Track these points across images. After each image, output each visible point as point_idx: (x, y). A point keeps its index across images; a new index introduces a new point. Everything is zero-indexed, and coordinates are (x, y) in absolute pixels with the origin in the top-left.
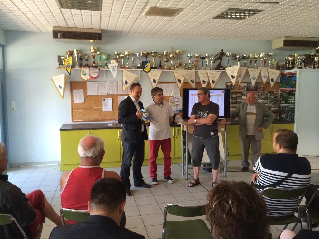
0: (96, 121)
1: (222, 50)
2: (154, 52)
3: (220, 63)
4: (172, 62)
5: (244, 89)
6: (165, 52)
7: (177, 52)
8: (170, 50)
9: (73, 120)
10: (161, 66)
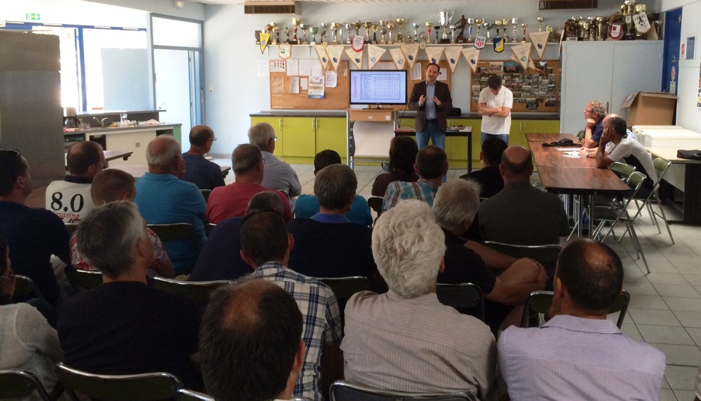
0: (297, 108)
1: (463, 16)
2: (368, 23)
3: (462, 33)
4: (390, 34)
5: (500, 69)
6: (381, 22)
7: (398, 20)
8: (387, 19)
9: (271, 106)
10: (375, 39)
